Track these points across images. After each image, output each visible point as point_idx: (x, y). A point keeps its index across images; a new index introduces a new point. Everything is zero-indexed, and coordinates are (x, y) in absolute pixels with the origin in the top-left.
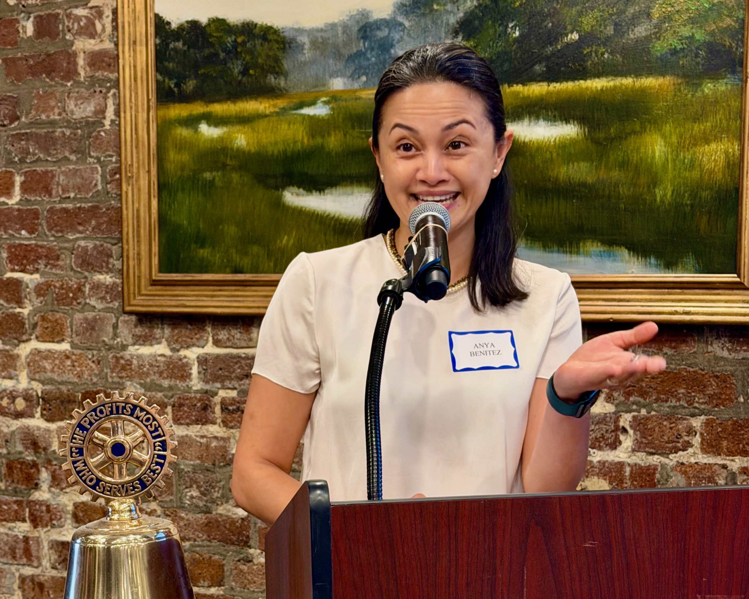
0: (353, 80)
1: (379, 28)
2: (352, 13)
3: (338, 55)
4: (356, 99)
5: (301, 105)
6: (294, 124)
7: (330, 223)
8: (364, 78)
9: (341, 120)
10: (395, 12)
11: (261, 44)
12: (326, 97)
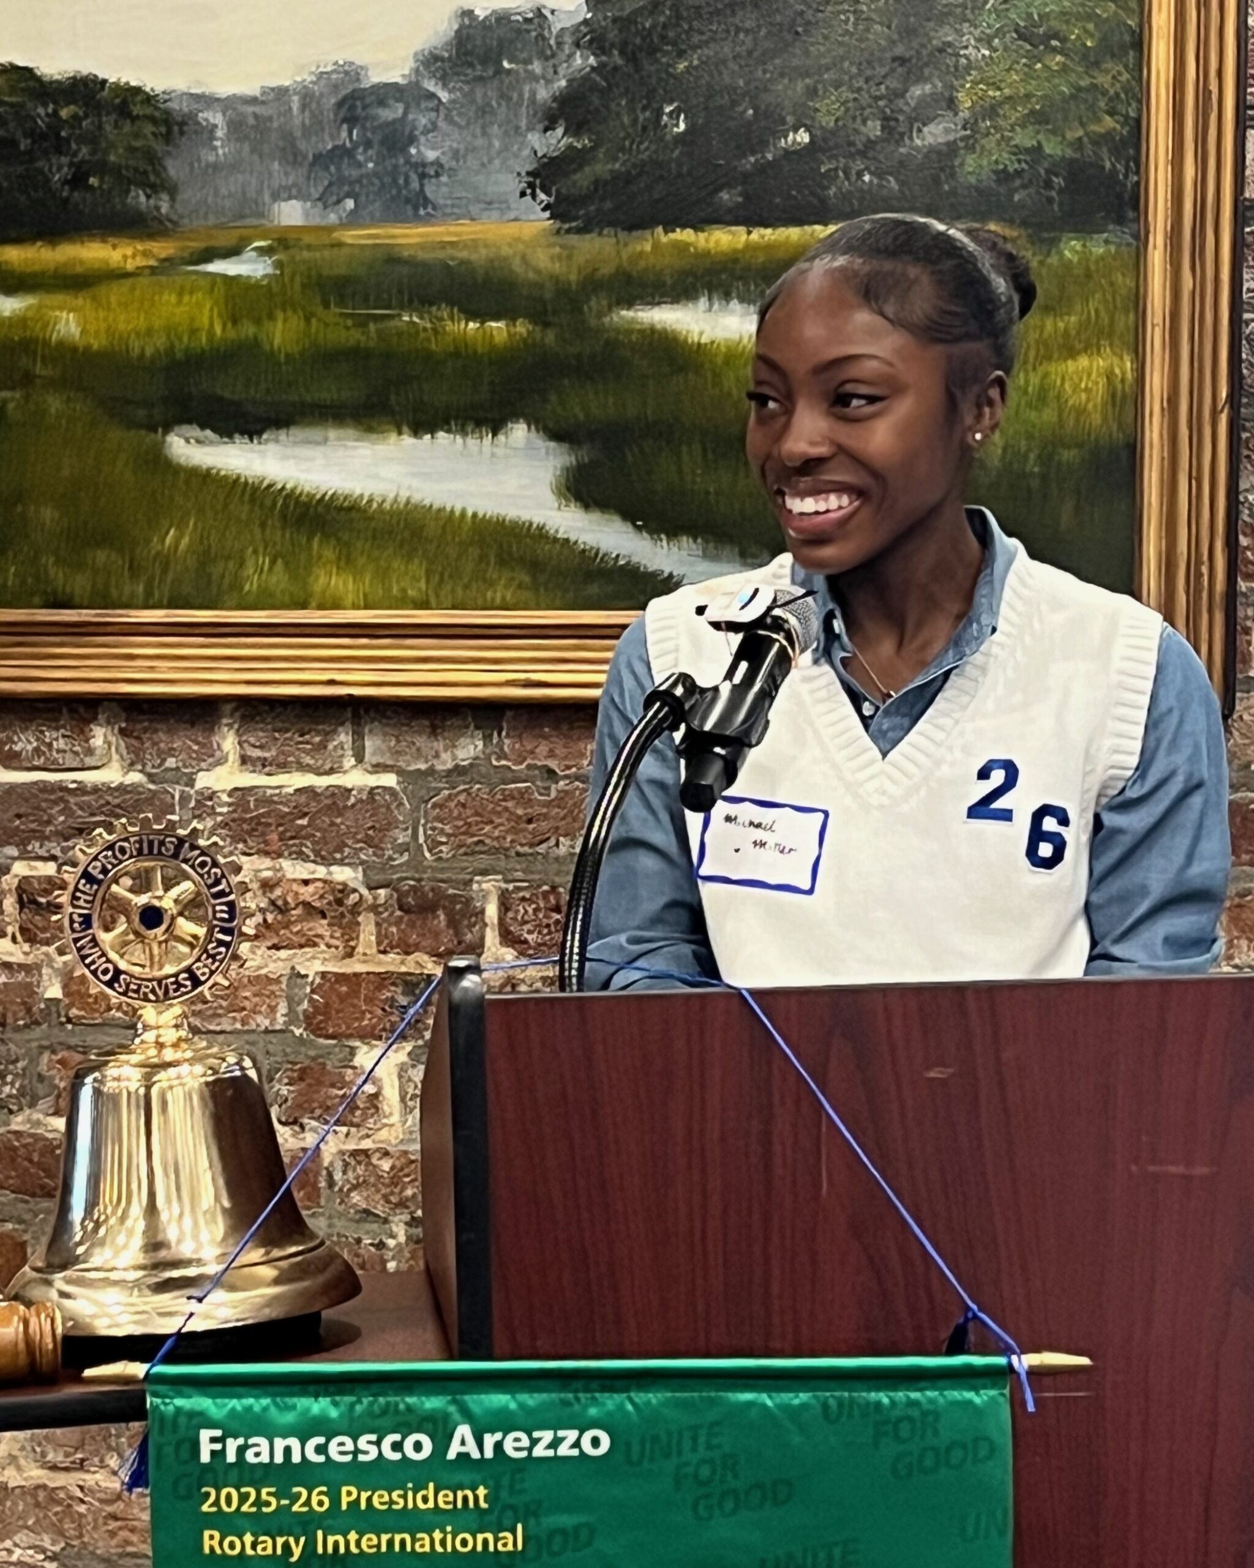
0: (325, 207)
1: (382, 103)
2: (321, 69)
3: (291, 155)
4: (332, 246)
5: (209, 255)
6: (191, 293)
7: (274, 504)
8: (350, 204)
9: (297, 286)
10: (417, 70)
11: (116, 122)
12: (265, 239)
